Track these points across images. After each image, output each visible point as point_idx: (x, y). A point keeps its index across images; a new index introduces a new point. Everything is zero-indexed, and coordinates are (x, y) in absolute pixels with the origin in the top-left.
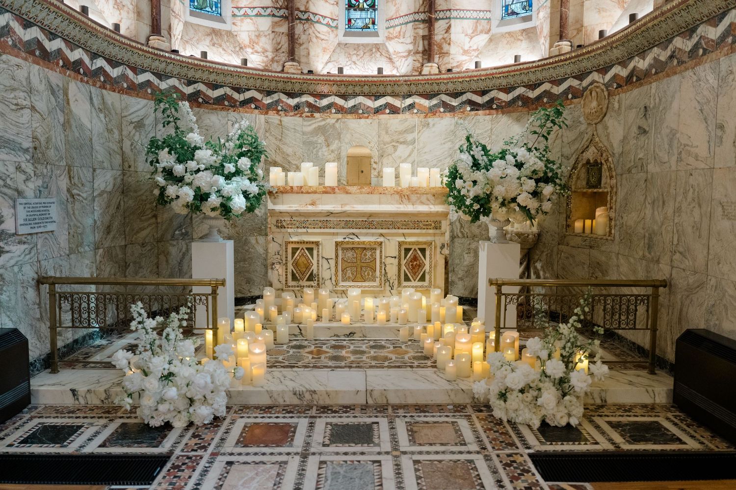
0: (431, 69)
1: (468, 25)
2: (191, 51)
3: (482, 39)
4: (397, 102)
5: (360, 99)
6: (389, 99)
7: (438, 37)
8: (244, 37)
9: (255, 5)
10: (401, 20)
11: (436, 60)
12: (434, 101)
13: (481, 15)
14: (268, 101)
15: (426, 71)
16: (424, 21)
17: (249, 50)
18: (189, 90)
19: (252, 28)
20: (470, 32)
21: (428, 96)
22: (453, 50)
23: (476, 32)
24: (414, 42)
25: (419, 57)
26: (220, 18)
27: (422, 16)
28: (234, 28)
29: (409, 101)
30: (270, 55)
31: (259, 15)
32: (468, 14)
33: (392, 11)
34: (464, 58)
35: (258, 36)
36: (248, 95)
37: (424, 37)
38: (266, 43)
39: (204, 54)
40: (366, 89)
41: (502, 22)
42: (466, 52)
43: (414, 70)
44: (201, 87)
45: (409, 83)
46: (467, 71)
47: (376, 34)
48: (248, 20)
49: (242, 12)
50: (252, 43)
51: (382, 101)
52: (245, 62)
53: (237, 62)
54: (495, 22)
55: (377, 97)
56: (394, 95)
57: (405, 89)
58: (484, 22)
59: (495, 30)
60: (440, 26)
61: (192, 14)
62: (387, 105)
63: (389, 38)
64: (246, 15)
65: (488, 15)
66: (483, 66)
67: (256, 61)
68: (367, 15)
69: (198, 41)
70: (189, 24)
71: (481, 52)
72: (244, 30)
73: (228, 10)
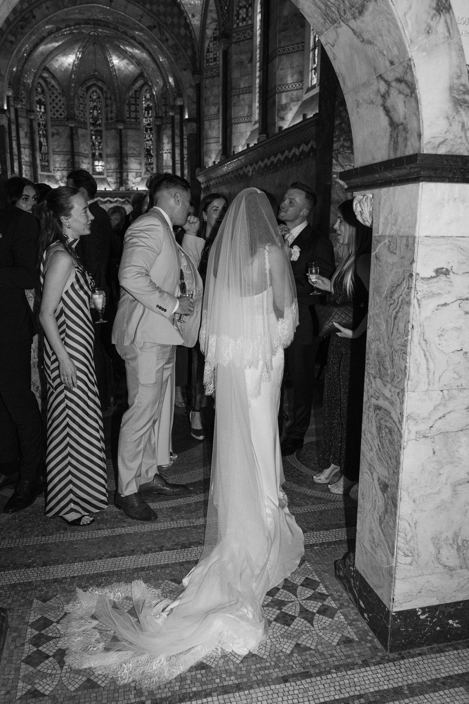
0: (123, 189)
1: (134, 174)
3: (139, 179)
4: (112, 200)
5: (99, 198)
6: (109, 198)
7: (124, 178)
8: (58, 177)
9: (62, 166)
10: (111, 171)
11: (124, 185)
12: (124, 200)
13: (138, 171)
15: (121, 189)
16: (119, 172)
17: (60, 182)
19: (60, 174)
20: (135, 176)
21: (122, 198)
22: (129, 182)
23: (136, 177)
24: (116, 179)
25: (118, 184)
26: (49, 171)
27: (118, 171)
28: (55, 174)
29: (116, 199)
31: (63, 170)
32: (134, 171)
33: (108, 167)
34: (133, 185)
35: (63, 177)
37: (120, 178)
40: (101, 195)
41: (145, 173)
42: (134, 183)
43: (117, 188)
45: (116, 193)
47: (103, 174)
48: (59, 172)
50: (61, 180)
51: (106, 199)
54: (143, 174)
55: (104, 197)
56: (111, 197)
57: (114, 195)
59: (143, 176)
60: (125, 174)
61: (42, 171)
62: (108, 200)
63: (108, 176)
64: (58, 170)
65: (140, 171)
66: (139, 189)
70: (41, 175)
71: (138, 183)
72: (58, 175)
73: (52, 168)
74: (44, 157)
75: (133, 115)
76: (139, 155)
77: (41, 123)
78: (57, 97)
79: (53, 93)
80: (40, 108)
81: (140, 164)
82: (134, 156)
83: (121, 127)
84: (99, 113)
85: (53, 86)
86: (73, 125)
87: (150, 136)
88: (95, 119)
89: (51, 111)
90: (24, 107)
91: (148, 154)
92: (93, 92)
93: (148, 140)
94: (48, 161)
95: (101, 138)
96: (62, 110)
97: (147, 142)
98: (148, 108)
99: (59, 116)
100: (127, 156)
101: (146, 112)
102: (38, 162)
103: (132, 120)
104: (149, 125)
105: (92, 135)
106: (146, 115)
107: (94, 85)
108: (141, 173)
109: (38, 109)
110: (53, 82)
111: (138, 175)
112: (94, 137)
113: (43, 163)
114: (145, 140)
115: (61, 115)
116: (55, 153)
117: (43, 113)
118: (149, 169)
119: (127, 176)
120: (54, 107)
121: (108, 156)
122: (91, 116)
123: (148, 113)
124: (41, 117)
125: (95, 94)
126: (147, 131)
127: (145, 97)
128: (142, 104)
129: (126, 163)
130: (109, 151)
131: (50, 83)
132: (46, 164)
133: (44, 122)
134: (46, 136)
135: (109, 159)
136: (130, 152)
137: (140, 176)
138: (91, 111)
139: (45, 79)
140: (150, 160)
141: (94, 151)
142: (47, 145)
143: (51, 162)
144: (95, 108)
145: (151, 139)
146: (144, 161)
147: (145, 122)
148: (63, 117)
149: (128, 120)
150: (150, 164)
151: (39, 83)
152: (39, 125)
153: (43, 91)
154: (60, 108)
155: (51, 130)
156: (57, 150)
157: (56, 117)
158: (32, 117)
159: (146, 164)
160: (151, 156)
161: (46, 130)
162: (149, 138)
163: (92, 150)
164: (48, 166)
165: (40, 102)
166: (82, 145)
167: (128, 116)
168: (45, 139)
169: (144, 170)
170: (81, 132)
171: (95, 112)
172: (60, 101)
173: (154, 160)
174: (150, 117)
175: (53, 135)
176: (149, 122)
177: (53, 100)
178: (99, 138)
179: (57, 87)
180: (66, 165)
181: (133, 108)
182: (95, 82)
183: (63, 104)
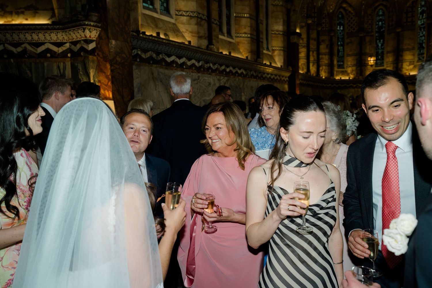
1: (408, 63)
2: (337, 78)
3: (412, 67)
7: (400, 67)
8: (349, 72)
9: (352, 63)
13: (411, 60)
14: (355, 86)
16: (396, 63)
17: (350, 74)
18: (337, 86)
19: (351, 69)
20: (408, 65)
22: (403, 70)
23: (410, 65)
26: (344, 68)
28: (347, 70)
30: (355, 75)
31: (353, 66)
32: (408, 61)
33: (388, 60)
34: (406, 72)
36: (350, 85)
37: (396, 67)
38: (354, 72)
39: (341, 78)
41: (418, 62)
42: (407, 70)
44: (340, 85)
46: (407, 75)
47: (383, 66)
49: (348, 66)
50: (351, 73)
52: (349, 78)
53: (347, 78)
58: (412, 63)
59: (415, 64)
60: (400, 64)
61: (338, 68)
64: (350, 67)
65: (414, 60)
66: (411, 74)
67: (352, 77)
68: (381, 61)
69: (339, 74)
70: (337, 71)
71: (411, 70)
72: (349, 70)
73: (345, 66)
74: (340, 59)
75: (409, 20)
76: (413, 49)
77: (340, 37)
78: (352, 18)
79: (349, 16)
80: (340, 28)
81: (414, 55)
82: (408, 50)
83: (399, 30)
84: (384, 23)
85: (350, 12)
86: (362, 35)
87: (423, 33)
88: (380, 28)
89: (347, 28)
90: (327, 29)
91: (421, 47)
92: (379, 10)
93: (421, 37)
94: (343, 62)
95: (384, 41)
96: (355, 26)
97: (421, 38)
98: (422, 13)
99: (353, 31)
100: (403, 50)
101: (421, 16)
102: (335, 62)
103: (408, 24)
104: (422, 25)
105: (376, 40)
106: (421, 18)
107: (381, 5)
108: (414, 62)
109: (338, 28)
110: (350, 9)
111: (411, 63)
112: (378, 41)
113: (339, 63)
114: (419, 36)
115: (354, 29)
116: (348, 55)
117: (342, 30)
118: (421, 58)
119: (402, 65)
120: (349, 26)
121: (388, 53)
122: (377, 27)
123: (423, 16)
124: (340, 33)
125: (381, 11)
126: (421, 30)
127: (421, 4)
128: (418, 10)
129: (402, 56)
130: (389, 49)
131: (348, 10)
132: (342, 63)
133: (342, 37)
134: (342, 45)
135: (389, 54)
136: (405, 47)
137: (413, 64)
138: (377, 23)
139: (344, 9)
140: (422, 51)
141: (377, 51)
142: (343, 51)
143: (345, 62)
144: (380, 20)
145: (424, 36)
146: (417, 52)
147: (419, 23)
148: (355, 31)
149: (405, 24)
150: (423, 54)
151: (341, 12)
152: (338, 38)
153: (343, 16)
154: (354, 25)
155: (347, 41)
156: (350, 53)
157: (350, 31)
158: (332, 34)
159: (419, 55)
160: (423, 48)
161: (343, 42)
162: (422, 35)
163: (376, 49)
164: (343, 65)
165: (340, 24)
166: (368, 48)
167: (405, 21)
168: (342, 47)
169: (416, 59)
170: (368, 39)
171: (380, 23)
172: (354, 20)
173: (425, 51)
174: (424, 19)
175: (348, 44)
176: (422, 22)
177: (349, 21)
178: (382, 41)
179: (352, 12)
180: (355, 63)
181: (410, 15)
182: (381, 3)
183: (356, 22)
